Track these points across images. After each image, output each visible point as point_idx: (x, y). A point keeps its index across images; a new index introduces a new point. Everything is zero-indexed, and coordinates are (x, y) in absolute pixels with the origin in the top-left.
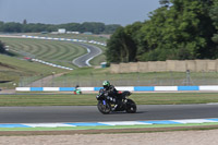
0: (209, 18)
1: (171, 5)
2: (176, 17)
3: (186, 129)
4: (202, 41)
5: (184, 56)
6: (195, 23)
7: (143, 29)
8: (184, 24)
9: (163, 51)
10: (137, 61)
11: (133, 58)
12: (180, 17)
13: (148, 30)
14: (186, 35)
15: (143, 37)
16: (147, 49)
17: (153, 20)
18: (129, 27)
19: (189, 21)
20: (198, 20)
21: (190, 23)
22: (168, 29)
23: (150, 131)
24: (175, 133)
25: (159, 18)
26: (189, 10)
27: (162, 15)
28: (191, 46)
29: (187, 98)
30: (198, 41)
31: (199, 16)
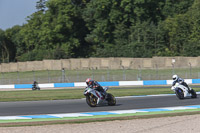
0: (82, 20)
1: (47, 9)
2: (51, 20)
3: (63, 122)
4: (76, 42)
5: (59, 56)
6: (69, 26)
7: (22, 32)
8: (59, 27)
9: (40, 51)
10: (16, 61)
11: (13, 59)
12: (54, 19)
13: (26, 33)
14: (61, 36)
15: (21, 39)
16: (25, 50)
17: (31, 23)
18: (8, 31)
19: (64, 23)
20: (72, 23)
21: (64, 26)
22: (44, 32)
23: (30, 124)
24: (53, 126)
25: (36, 21)
26: (63, 13)
27: (38, 19)
28: (65, 47)
29: (63, 94)
30: (72, 42)
31: (73, 19)
